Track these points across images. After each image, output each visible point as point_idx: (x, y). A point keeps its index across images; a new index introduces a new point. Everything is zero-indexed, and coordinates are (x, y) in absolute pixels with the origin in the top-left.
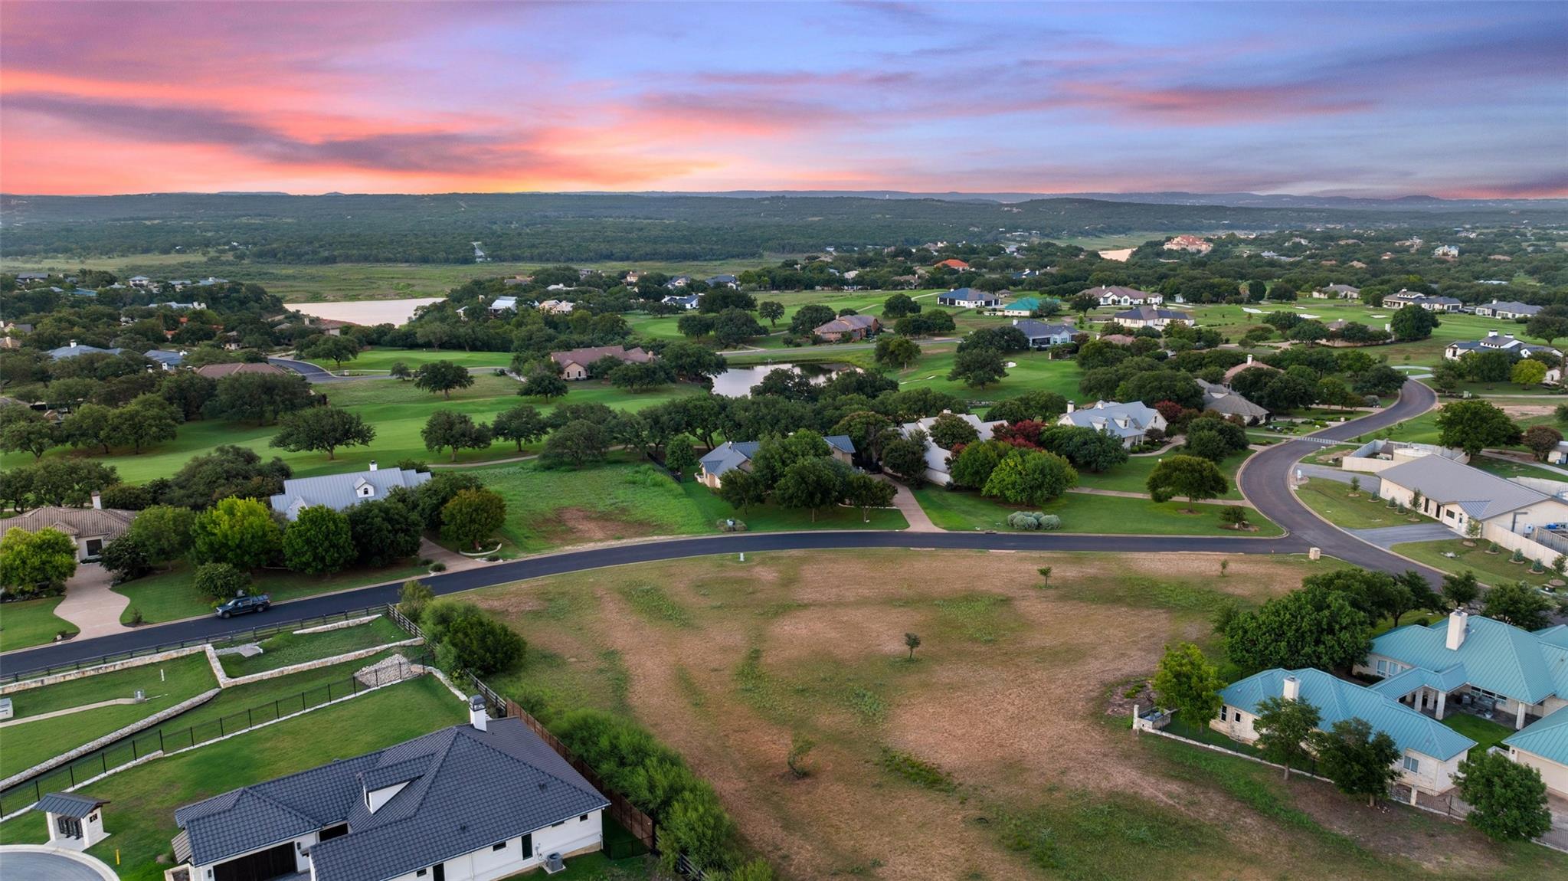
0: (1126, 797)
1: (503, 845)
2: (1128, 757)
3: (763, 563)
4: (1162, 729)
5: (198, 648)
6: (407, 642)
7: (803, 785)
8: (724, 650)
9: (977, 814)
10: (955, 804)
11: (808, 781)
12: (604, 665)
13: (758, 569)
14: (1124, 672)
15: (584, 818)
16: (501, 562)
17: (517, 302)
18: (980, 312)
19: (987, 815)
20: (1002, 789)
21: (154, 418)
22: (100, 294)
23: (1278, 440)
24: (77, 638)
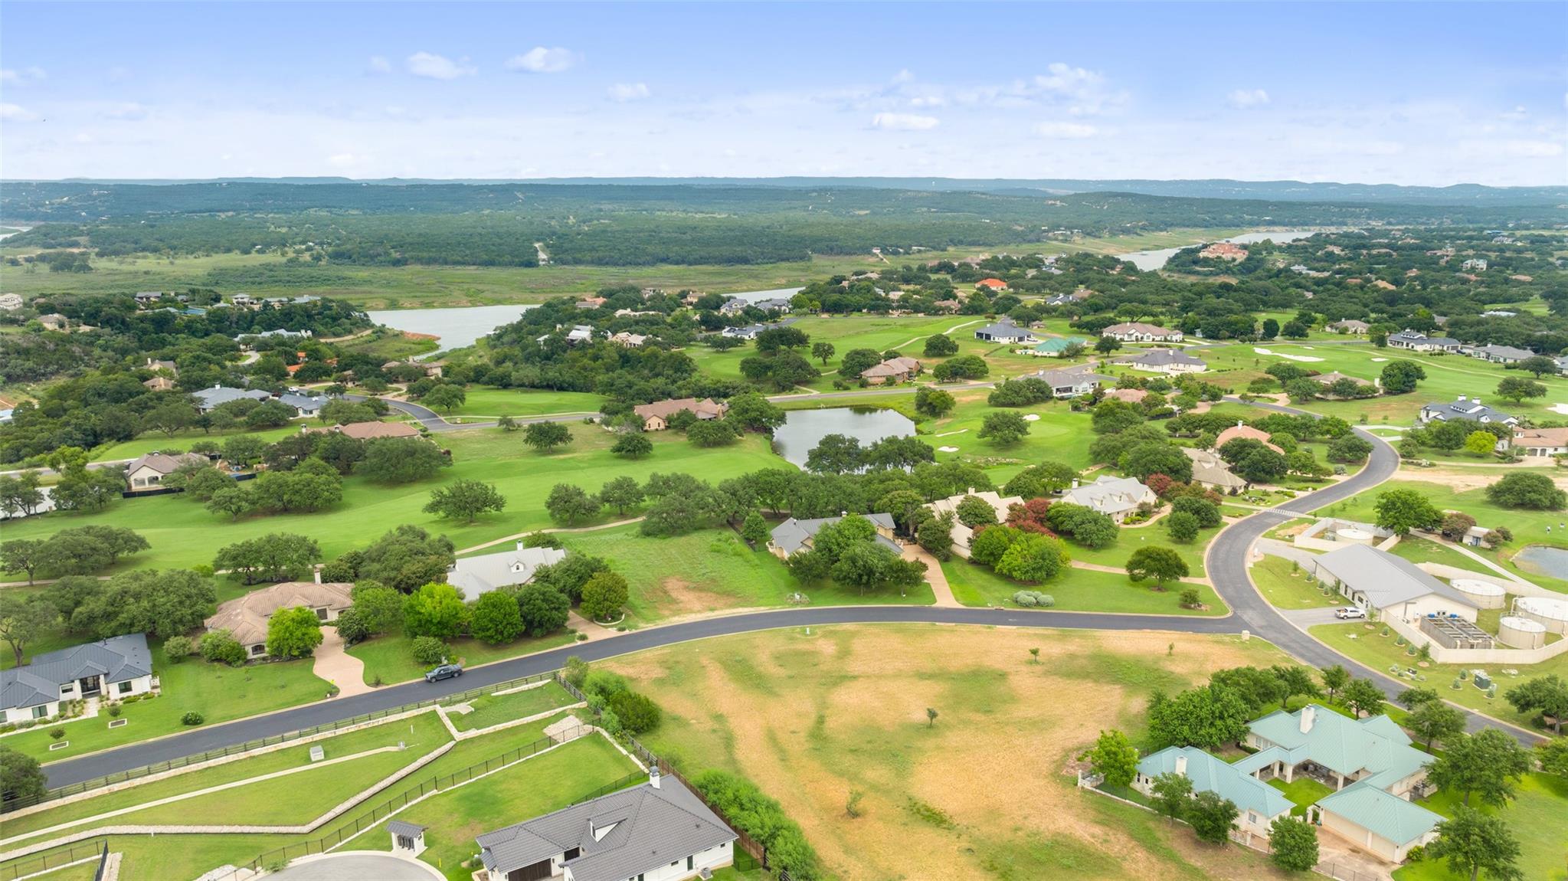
0: (1065, 836)
1: (676, 863)
2: (1070, 808)
3: (825, 636)
4: (1096, 787)
5: (428, 708)
6: (576, 705)
7: (857, 821)
8: (799, 715)
9: (966, 845)
10: (954, 838)
11: (859, 819)
12: (716, 726)
13: (821, 642)
14: (1080, 740)
15: (723, 845)
16: (627, 632)
17: (592, 332)
18: (1012, 351)
19: (974, 847)
20: (985, 829)
22: (209, 313)
23: (1250, 511)
24: (340, 696)
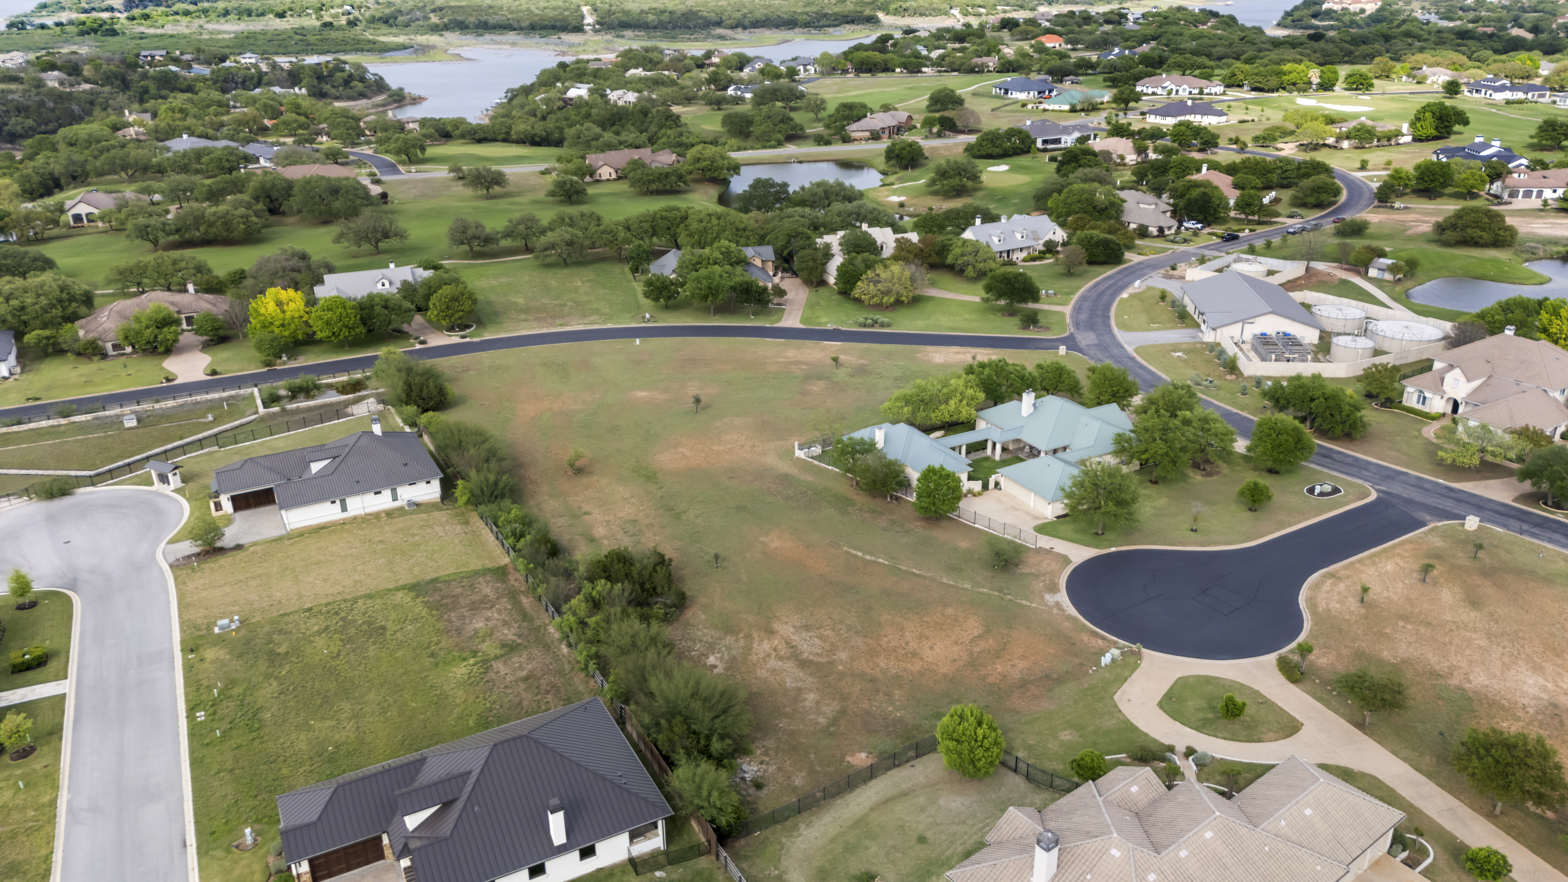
1: (379, 493)
5: (249, 390)
6: (381, 391)
7: (577, 476)
11: (581, 475)
15: (428, 482)
16: (468, 340)
17: (589, 90)
18: (1024, 106)
21: (242, 217)
22: (213, 72)
23: (1166, 250)
24: (175, 382)
